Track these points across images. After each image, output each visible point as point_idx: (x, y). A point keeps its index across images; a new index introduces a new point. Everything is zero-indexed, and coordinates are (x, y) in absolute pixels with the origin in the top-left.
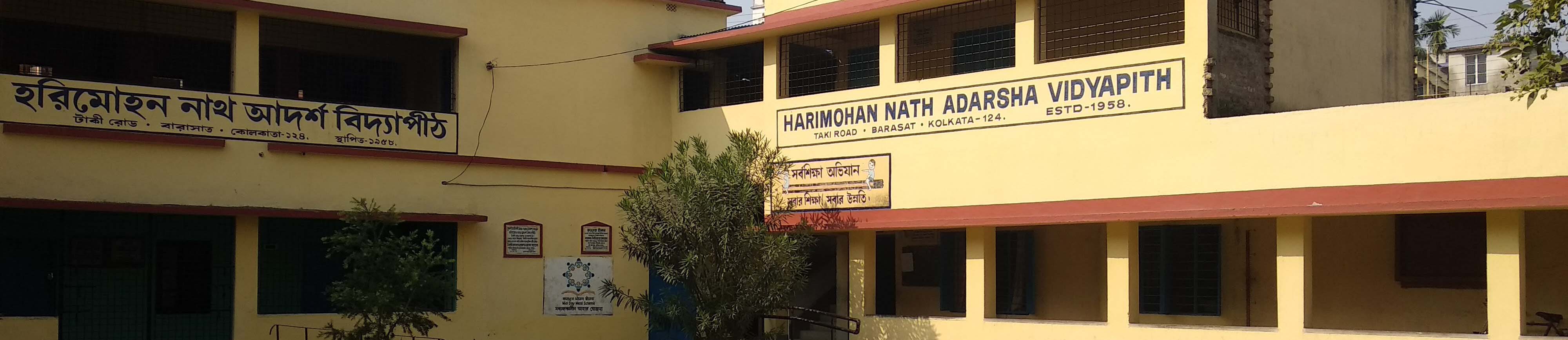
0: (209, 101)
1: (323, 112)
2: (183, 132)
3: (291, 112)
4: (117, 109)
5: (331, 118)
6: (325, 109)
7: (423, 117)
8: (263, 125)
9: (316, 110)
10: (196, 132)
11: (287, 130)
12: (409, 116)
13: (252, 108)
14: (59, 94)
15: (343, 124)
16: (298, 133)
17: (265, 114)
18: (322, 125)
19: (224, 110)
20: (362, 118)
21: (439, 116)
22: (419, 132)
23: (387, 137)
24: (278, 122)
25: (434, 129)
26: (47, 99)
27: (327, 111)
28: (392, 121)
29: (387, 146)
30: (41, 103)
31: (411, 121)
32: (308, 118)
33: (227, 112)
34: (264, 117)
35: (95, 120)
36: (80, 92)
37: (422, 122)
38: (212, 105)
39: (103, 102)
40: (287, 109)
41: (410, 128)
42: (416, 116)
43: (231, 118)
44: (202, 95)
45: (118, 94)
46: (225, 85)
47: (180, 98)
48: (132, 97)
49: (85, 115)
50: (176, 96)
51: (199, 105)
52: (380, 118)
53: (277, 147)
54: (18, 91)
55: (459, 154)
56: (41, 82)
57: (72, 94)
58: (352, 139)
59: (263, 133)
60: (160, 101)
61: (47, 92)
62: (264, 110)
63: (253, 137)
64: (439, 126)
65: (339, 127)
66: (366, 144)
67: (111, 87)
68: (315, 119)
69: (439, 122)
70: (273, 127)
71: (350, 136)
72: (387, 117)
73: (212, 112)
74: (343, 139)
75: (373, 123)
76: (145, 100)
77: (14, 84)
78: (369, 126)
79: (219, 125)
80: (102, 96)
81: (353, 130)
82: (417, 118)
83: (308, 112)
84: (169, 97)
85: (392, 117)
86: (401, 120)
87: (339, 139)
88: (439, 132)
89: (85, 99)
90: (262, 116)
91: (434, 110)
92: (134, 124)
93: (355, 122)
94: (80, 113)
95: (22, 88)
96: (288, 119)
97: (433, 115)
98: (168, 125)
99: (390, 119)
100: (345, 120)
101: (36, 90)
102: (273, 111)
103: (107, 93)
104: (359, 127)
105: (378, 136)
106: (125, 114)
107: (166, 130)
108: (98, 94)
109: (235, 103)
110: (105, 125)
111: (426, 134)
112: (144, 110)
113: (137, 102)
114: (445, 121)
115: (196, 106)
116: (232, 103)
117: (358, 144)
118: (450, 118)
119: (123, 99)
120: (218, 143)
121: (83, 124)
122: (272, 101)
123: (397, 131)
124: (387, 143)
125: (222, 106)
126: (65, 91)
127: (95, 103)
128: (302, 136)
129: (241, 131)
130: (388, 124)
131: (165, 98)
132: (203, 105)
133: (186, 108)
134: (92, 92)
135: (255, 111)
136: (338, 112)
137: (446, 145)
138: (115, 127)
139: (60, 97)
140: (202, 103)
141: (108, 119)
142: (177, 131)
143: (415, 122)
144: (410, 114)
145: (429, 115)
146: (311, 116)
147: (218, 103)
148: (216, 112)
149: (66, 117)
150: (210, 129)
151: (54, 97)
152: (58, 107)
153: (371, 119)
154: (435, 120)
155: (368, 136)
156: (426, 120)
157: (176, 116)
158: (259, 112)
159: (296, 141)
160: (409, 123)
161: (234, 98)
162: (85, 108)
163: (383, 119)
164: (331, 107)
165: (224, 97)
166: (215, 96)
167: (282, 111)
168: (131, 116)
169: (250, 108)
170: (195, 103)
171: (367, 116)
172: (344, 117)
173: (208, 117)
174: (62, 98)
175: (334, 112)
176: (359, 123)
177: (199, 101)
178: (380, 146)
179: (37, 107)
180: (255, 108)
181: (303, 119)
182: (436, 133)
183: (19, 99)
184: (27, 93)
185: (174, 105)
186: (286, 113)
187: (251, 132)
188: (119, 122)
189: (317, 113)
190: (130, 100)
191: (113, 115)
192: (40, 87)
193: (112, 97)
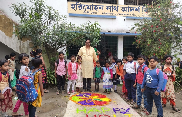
0: (113, 7)
2: (107, 15)
3: (131, 9)
5: (141, 10)
6: (139, 7)
8: (125, 12)
10: (110, 15)
11: (130, 14)
14: (80, 6)
15: (144, 11)
16: (133, 14)
17: (125, 9)
18: (139, 12)
19: (116, 9)
24: (128, 11)
26: (78, 8)
30: (76, 9)
32: (135, 10)
35: (88, 12)
36: (85, 5)
39: (90, 8)
43: (117, 11)
44: (111, 5)
45: (93, 6)
49: (86, 11)
50: (105, 5)
53: (128, 18)
54: (72, 6)
57: (83, 6)
58: (146, 15)
59: (125, 14)
60: (102, 7)
61: (78, 6)
66: (149, 17)
67: (91, 4)
70: (127, 13)
74: (144, 15)
76: (99, 7)
77: (71, 4)
79: (115, 13)
80: (89, 6)
83: (135, 8)
89: (86, 7)
92: (96, 13)
93: (147, 11)
96: (131, 11)
102: (127, 9)
106: (94, 11)
107: (103, 14)
110: (90, 14)
112: (98, 9)
116: (118, 7)
120: (114, 18)
121: (85, 13)
122: (127, 6)
127: (88, 8)
129: (120, 14)
132: (111, 8)
133: (107, 9)
134: (87, 5)
135: (123, 9)
136: (143, 8)
138: (92, 14)
142: (105, 15)
147: (115, 7)
148: (114, 9)
149: (81, 12)
150: (113, 14)
152: (80, 9)
157: (105, 11)
159: (132, 16)
161: (118, 5)
162: (86, 9)
164: (141, 7)
165: (116, 5)
166: (114, 5)
167: (129, 8)
168: (96, 11)
170: (109, 7)
173: (112, 11)
183: (72, 8)
184: (74, 6)
185: (105, 8)
187: (122, 14)
189: (138, 9)
190: (95, 7)
191: (92, 11)
192: (76, 4)
193: (91, 6)
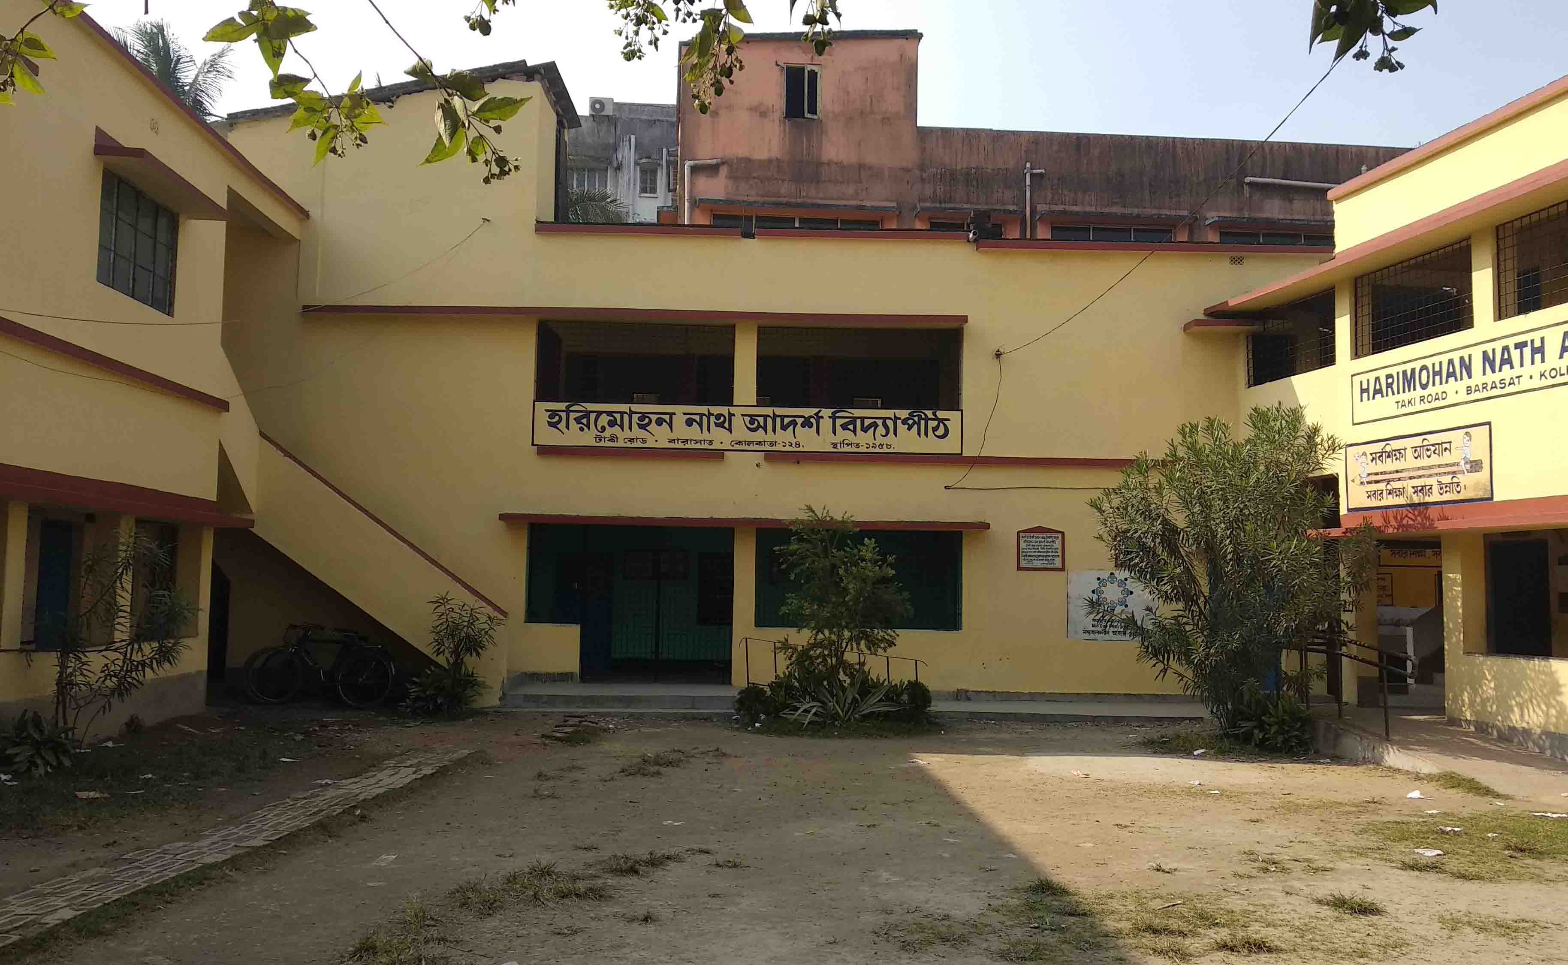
0: (710, 414)
1: (818, 417)
2: (687, 446)
3: (786, 420)
4: (630, 428)
5: (826, 424)
6: (820, 415)
7: (923, 416)
8: (760, 435)
9: (811, 417)
10: (698, 446)
11: (783, 439)
12: (908, 416)
13: (749, 418)
14: (582, 417)
15: (839, 429)
16: (794, 441)
17: (762, 424)
18: (818, 432)
19: (724, 423)
20: (858, 422)
21: (941, 414)
22: (919, 434)
23: (884, 441)
24: (774, 431)
25: (935, 429)
26: (572, 423)
27: (822, 417)
28: (890, 423)
29: (885, 450)
30: (568, 427)
31: (910, 422)
32: (803, 426)
33: (726, 425)
34: (761, 427)
35: (612, 439)
36: (599, 413)
37: (923, 422)
38: (713, 419)
39: (619, 422)
40: (783, 417)
41: (909, 429)
42: (915, 416)
43: (730, 430)
44: (703, 409)
45: (632, 413)
46: (727, 399)
47: (685, 414)
48: (643, 416)
49: (603, 435)
50: (679, 410)
51: (701, 419)
52: (877, 421)
53: (773, 457)
54: (551, 417)
55: (964, 455)
56: (568, 407)
57: (593, 416)
58: (848, 444)
59: (760, 443)
60: (667, 418)
61: (573, 416)
62: (761, 420)
63: (751, 447)
64: (941, 424)
65: (834, 433)
66: (863, 449)
67: (624, 407)
68: (811, 426)
69: (941, 421)
70: (770, 437)
71: (846, 442)
72: (884, 419)
73: (712, 425)
74: (839, 445)
75: (869, 427)
76: (654, 417)
77: (547, 411)
78: (865, 430)
79: (720, 438)
80: (618, 416)
81: (848, 435)
82: (916, 419)
83: (803, 419)
84: (674, 414)
85: (890, 419)
86: (899, 422)
87: (835, 445)
88: (941, 431)
89: (604, 420)
90: (759, 426)
91: (936, 407)
92: (644, 441)
93: (851, 427)
94: (599, 434)
95: (553, 413)
96: (784, 428)
97: (934, 414)
98: (674, 440)
99: (888, 421)
100: (841, 426)
101: (563, 415)
102: (769, 421)
103: (622, 413)
104: (854, 432)
105: (875, 439)
106: (637, 432)
107: (672, 445)
108: (614, 414)
109: (734, 415)
110: (620, 444)
111: (926, 434)
112: (653, 427)
113: (647, 420)
114: (948, 420)
115: (698, 420)
116: (731, 415)
117: (854, 450)
118: (953, 416)
119: (635, 417)
120: (716, 455)
121: (602, 444)
122: (768, 411)
123: (895, 434)
124: (885, 446)
125: (722, 418)
126: (587, 414)
127: (612, 424)
128: (798, 445)
129: (739, 443)
130: (885, 426)
131: (671, 415)
132: (705, 419)
133: (689, 423)
134: (610, 413)
135: (752, 423)
136: (834, 417)
137: (950, 446)
138: (629, 445)
139: (583, 420)
140: (704, 417)
141: (623, 437)
142: (681, 445)
143: (914, 423)
144: (909, 414)
145: (929, 413)
146: (807, 423)
147: (718, 417)
148: (717, 425)
149: (588, 438)
150: (711, 443)
151: (578, 420)
152: (582, 429)
153: (867, 422)
154: (936, 418)
155: (864, 441)
156: (927, 419)
157: (681, 430)
158: (756, 423)
159: (791, 449)
160: (908, 424)
161: (733, 410)
162: (603, 429)
163: (880, 422)
164: (826, 412)
165: (724, 410)
166: (716, 410)
167: (778, 420)
168: (642, 434)
169: (747, 419)
170: (697, 418)
171: (863, 419)
172: (839, 422)
173: (709, 430)
174: (584, 421)
175: (830, 417)
176: (855, 427)
177: (701, 415)
178: (877, 450)
179: (565, 430)
180: (752, 418)
181: (798, 427)
182: (938, 433)
183: (550, 424)
184: (557, 418)
185: (679, 420)
186: (782, 421)
187: (749, 443)
188: (632, 440)
189: (812, 420)
190: (641, 419)
191: (627, 433)
192: (568, 411)
193: (626, 417)
